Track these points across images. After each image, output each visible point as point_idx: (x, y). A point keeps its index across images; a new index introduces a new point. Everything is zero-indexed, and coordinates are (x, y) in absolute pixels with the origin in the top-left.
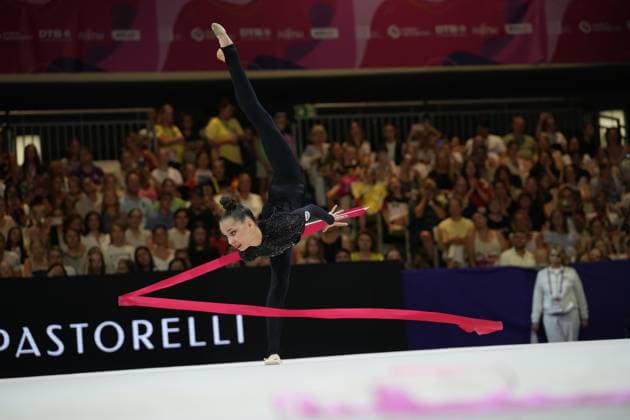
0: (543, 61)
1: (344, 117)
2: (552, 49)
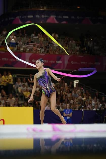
0: (64, 69)
1: (22, 77)
2: (65, 67)
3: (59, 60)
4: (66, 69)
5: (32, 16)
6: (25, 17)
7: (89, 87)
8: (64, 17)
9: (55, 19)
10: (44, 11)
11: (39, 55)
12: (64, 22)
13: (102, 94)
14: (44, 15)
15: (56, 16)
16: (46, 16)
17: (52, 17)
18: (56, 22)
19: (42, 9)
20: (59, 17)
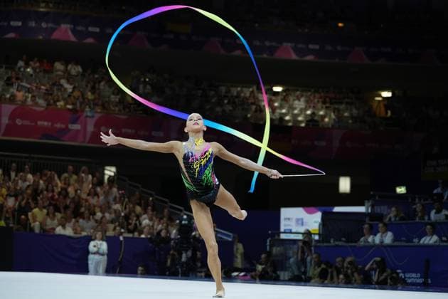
0: (84, 142)
2: (88, 139)
3: (74, 122)
4: (89, 142)
5: (20, 24)
6: (6, 24)
7: (137, 185)
8: (91, 29)
9: (70, 33)
10: (47, 13)
11: (31, 109)
12: (90, 40)
13: (166, 203)
14: (47, 22)
15: (72, 26)
16: (50, 25)
17: (64, 26)
18: (73, 39)
19: (42, 10)
20: (80, 28)
